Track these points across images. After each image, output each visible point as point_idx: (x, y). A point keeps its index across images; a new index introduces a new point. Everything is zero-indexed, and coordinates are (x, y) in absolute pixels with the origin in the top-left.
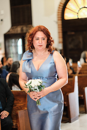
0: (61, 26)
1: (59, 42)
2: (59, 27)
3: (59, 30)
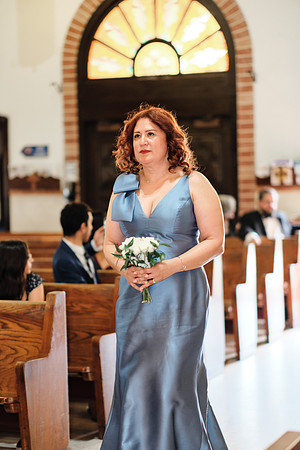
0: (74, 102)
2: (66, 106)
3: (66, 115)
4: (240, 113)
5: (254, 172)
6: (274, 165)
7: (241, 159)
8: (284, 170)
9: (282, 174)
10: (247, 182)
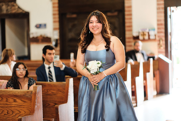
0: (57, 5)
1: (55, 29)
2: (54, 7)
3: (54, 11)
4: (126, 9)
5: (132, 34)
6: (140, 31)
7: (127, 29)
8: (145, 33)
9: (144, 35)
10: (129, 38)
